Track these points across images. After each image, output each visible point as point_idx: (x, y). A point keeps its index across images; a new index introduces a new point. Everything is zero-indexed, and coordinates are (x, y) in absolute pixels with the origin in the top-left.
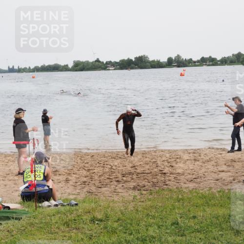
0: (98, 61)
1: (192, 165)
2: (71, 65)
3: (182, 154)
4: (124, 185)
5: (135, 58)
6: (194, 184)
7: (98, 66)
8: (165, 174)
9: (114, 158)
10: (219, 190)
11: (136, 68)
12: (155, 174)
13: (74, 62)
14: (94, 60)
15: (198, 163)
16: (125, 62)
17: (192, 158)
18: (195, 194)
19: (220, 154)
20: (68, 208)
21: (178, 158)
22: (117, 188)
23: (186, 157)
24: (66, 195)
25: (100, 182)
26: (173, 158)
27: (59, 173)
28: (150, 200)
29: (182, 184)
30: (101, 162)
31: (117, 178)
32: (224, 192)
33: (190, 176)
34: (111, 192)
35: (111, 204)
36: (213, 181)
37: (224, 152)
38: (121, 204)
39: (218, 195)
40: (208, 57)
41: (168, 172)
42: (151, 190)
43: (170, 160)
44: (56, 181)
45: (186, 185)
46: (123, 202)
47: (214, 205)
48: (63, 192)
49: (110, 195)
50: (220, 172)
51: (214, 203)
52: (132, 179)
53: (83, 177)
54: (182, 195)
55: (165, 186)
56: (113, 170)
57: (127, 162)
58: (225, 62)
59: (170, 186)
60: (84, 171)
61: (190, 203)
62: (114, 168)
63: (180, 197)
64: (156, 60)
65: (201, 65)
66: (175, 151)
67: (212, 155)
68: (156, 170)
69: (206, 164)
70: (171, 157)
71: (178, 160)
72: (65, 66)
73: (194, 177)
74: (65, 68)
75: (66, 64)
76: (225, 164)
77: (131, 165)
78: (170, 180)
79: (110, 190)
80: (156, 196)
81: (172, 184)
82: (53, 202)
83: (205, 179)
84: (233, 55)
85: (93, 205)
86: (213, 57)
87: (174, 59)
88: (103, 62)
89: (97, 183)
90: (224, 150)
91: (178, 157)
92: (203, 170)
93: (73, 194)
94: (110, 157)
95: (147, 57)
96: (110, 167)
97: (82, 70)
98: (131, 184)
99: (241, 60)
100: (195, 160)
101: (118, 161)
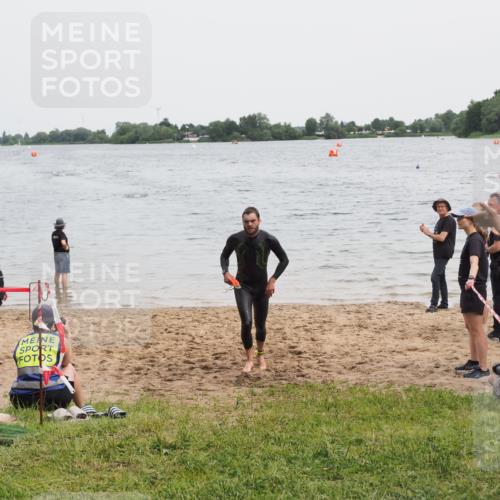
0: (165, 123)
1: (354, 337)
2: (110, 131)
3: (334, 314)
4: (217, 374)
5: (241, 119)
6: (359, 375)
7: (165, 133)
8: (300, 353)
9: (198, 321)
10: (407, 386)
11: (242, 140)
12: (279, 354)
13: (118, 124)
14: (158, 122)
15: (365, 332)
16: (221, 127)
17: (355, 322)
18: (359, 395)
19: (410, 314)
20: (105, 421)
21: (326, 323)
22: (204, 380)
23: (341, 319)
24: (100, 394)
25: (170, 370)
26: (315, 322)
27: (87, 350)
28: (269, 406)
29: (334, 374)
30: (171, 330)
31: (203, 361)
32: (417, 391)
33: (350, 359)
34: (191, 390)
35: (193, 415)
36: (394, 369)
37: (416, 311)
38: (213, 415)
39: (404, 398)
40: (388, 118)
41: (306, 350)
42: (271, 386)
43: (309, 326)
44: (80, 367)
45: (342, 378)
46: (216, 409)
47: (399, 417)
48: (95, 389)
49: (190, 396)
50: (409, 350)
51: (399, 412)
52: (235, 364)
53: (136, 358)
54: (334, 397)
55: (300, 378)
56: (195, 346)
57: (223, 329)
58: (419, 129)
59: (309, 377)
60: (137, 346)
61: (349, 413)
62: (197, 340)
63: (330, 400)
64: (282, 124)
65: (373, 135)
66: (320, 308)
67: (394, 317)
68: (281, 345)
69: (381, 335)
70: (312, 320)
71: (326, 326)
72: (98, 132)
73: (359, 359)
74: (99, 138)
75: (100, 129)
76: (420, 335)
77: (232, 335)
78: (309, 367)
79: (190, 385)
80: (281, 398)
81: (315, 376)
82: (75, 410)
83: (379, 365)
84: (437, 116)
85: (156, 416)
86: (397, 119)
87: (318, 121)
88: (176, 127)
89: (164, 372)
90: (417, 306)
91: (326, 319)
92: (376, 348)
93: (115, 394)
94: (190, 320)
95: (265, 118)
96: (190, 339)
97: (134, 140)
98: (231, 373)
99: (453, 126)
100: (360, 326)
101: (206, 326)
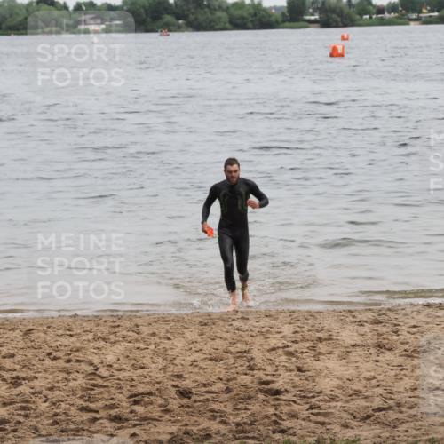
1: (371, 365)
3: (336, 326)
4: (136, 430)
6: (377, 430)
8: (278, 392)
9: (104, 339)
11: (179, 29)
12: (242, 395)
15: (388, 356)
16: (144, 7)
17: (371, 339)
21: (322, 341)
23: (348, 335)
25: (56, 423)
26: (304, 339)
29: (336, 428)
30: (58, 354)
31: (112, 407)
33: (362, 403)
36: (439, 420)
41: (288, 387)
43: (294, 347)
45: (349, 434)
52: (167, 411)
55: (278, 436)
56: (99, 381)
57: (147, 353)
59: (294, 434)
62: (103, 372)
65: (402, 20)
66: (313, 315)
68: (246, 379)
69: (416, 362)
70: (299, 337)
71: (322, 347)
73: (378, 403)
77: (161, 362)
78: (293, 416)
83: (413, 412)
88: (65, 7)
89: (46, 427)
91: (320, 335)
92: (408, 382)
94: (90, 336)
96: (90, 369)
98: (161, 428)
100: (379, 346)
101: (119, 349)
